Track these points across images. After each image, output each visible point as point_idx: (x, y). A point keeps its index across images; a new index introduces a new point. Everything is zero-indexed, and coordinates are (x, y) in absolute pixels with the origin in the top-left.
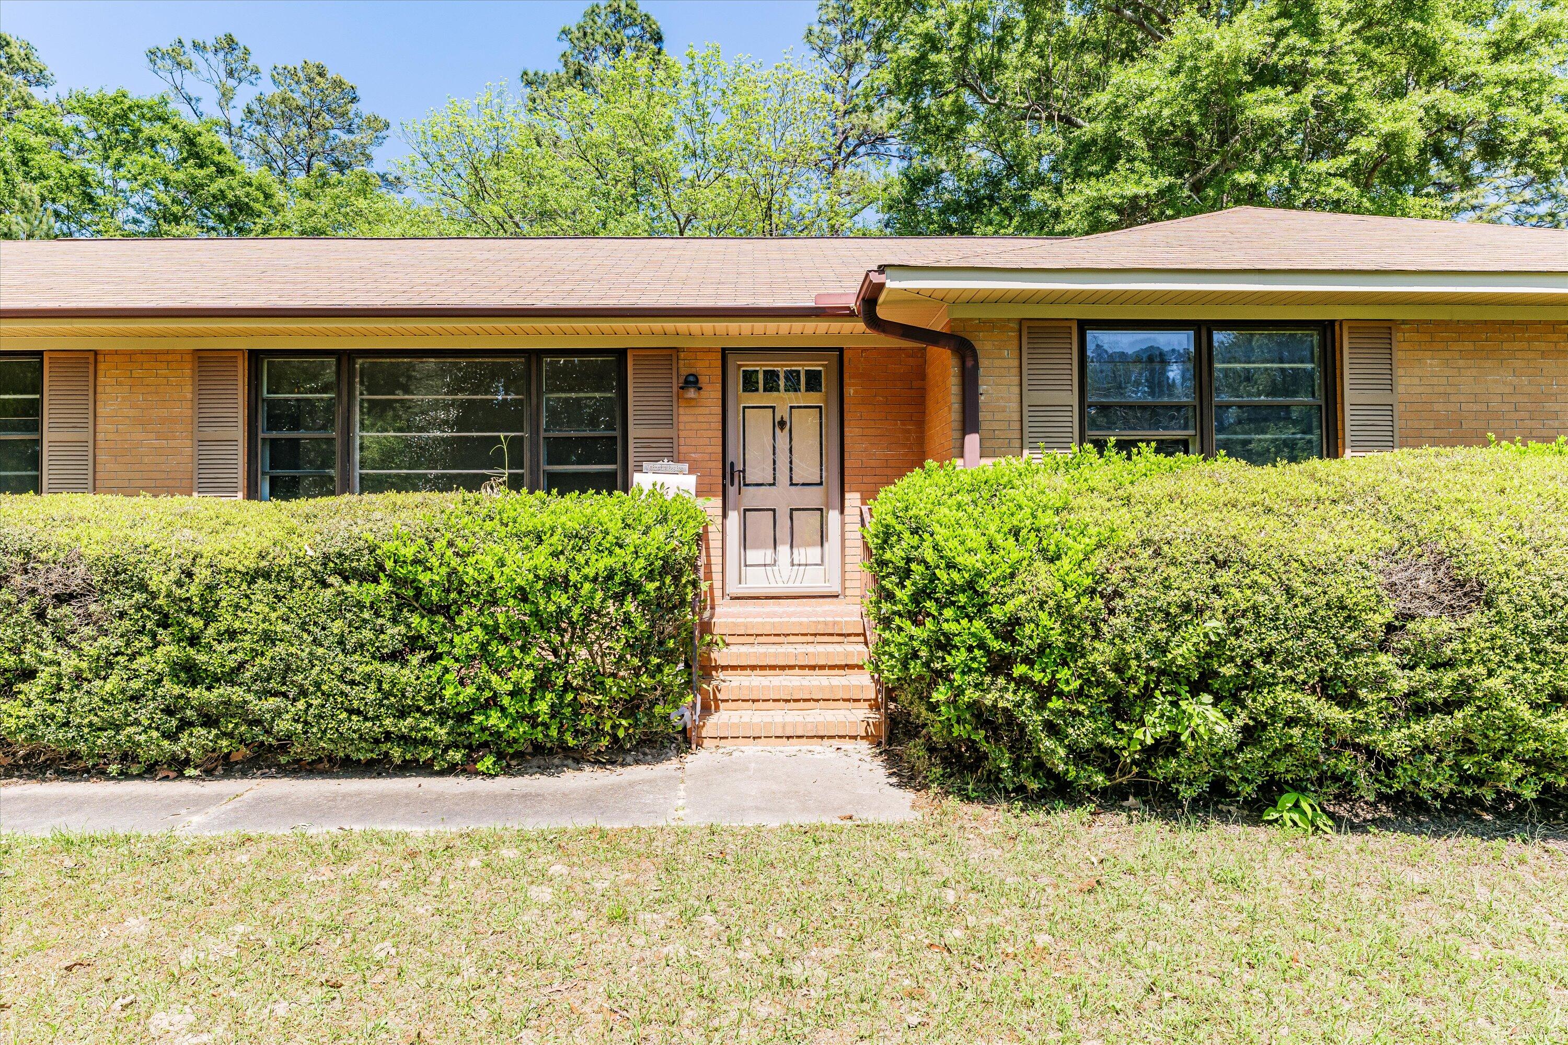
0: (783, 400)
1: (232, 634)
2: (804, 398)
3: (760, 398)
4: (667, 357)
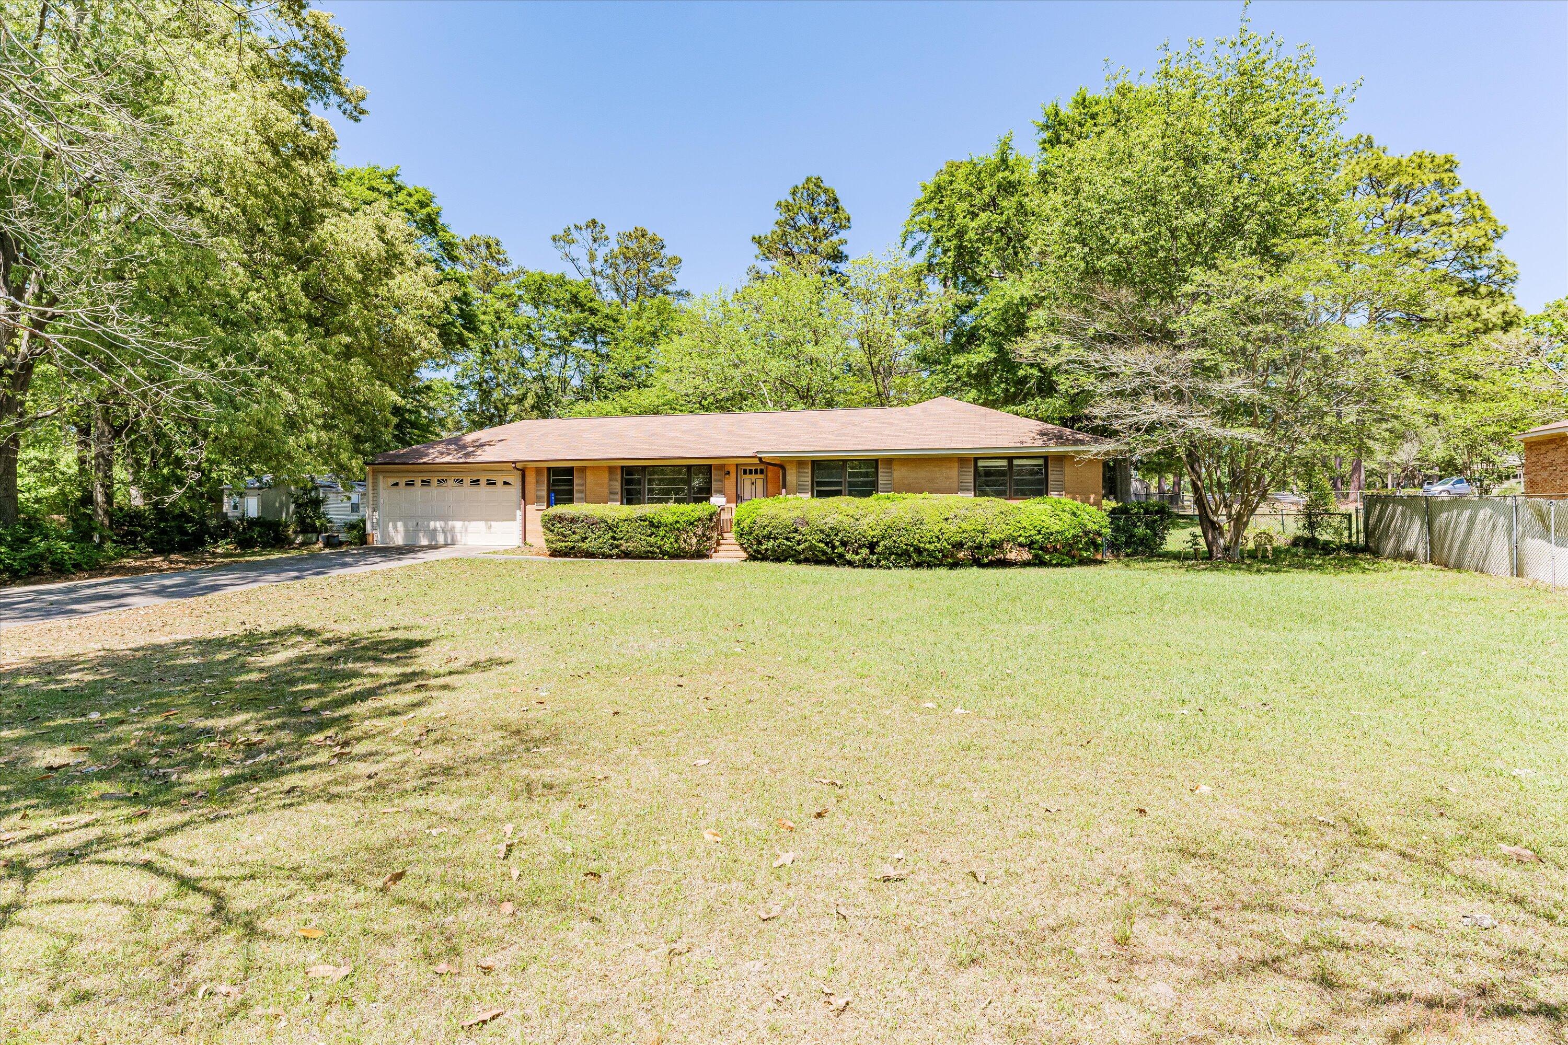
0: (754, 476)
1: (621, 531)
2: (759, 476)
3: (748, 476)
4: (722, 466)
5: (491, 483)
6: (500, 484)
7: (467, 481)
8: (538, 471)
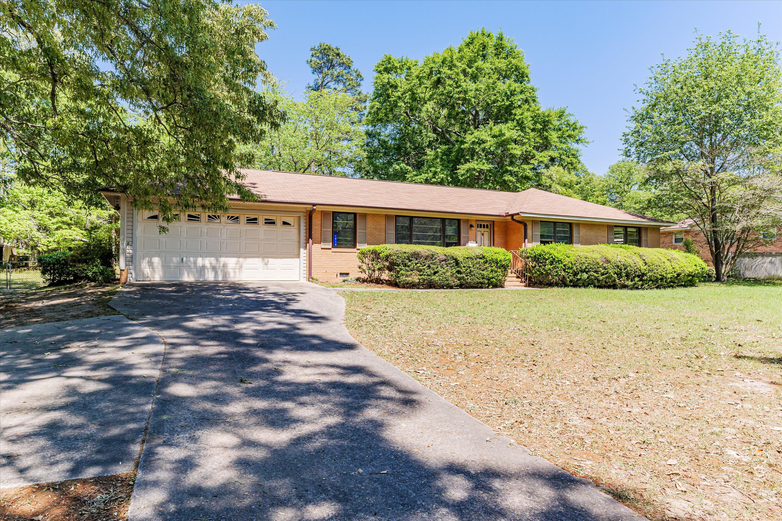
0: (482, 230)
1: (464, 267)
2: (486, 229)
3: (479, 229)
4: (467, 221)
5: (270, 222)
6: (279, 223)
7: (243, 219)
8: (324, 214)
